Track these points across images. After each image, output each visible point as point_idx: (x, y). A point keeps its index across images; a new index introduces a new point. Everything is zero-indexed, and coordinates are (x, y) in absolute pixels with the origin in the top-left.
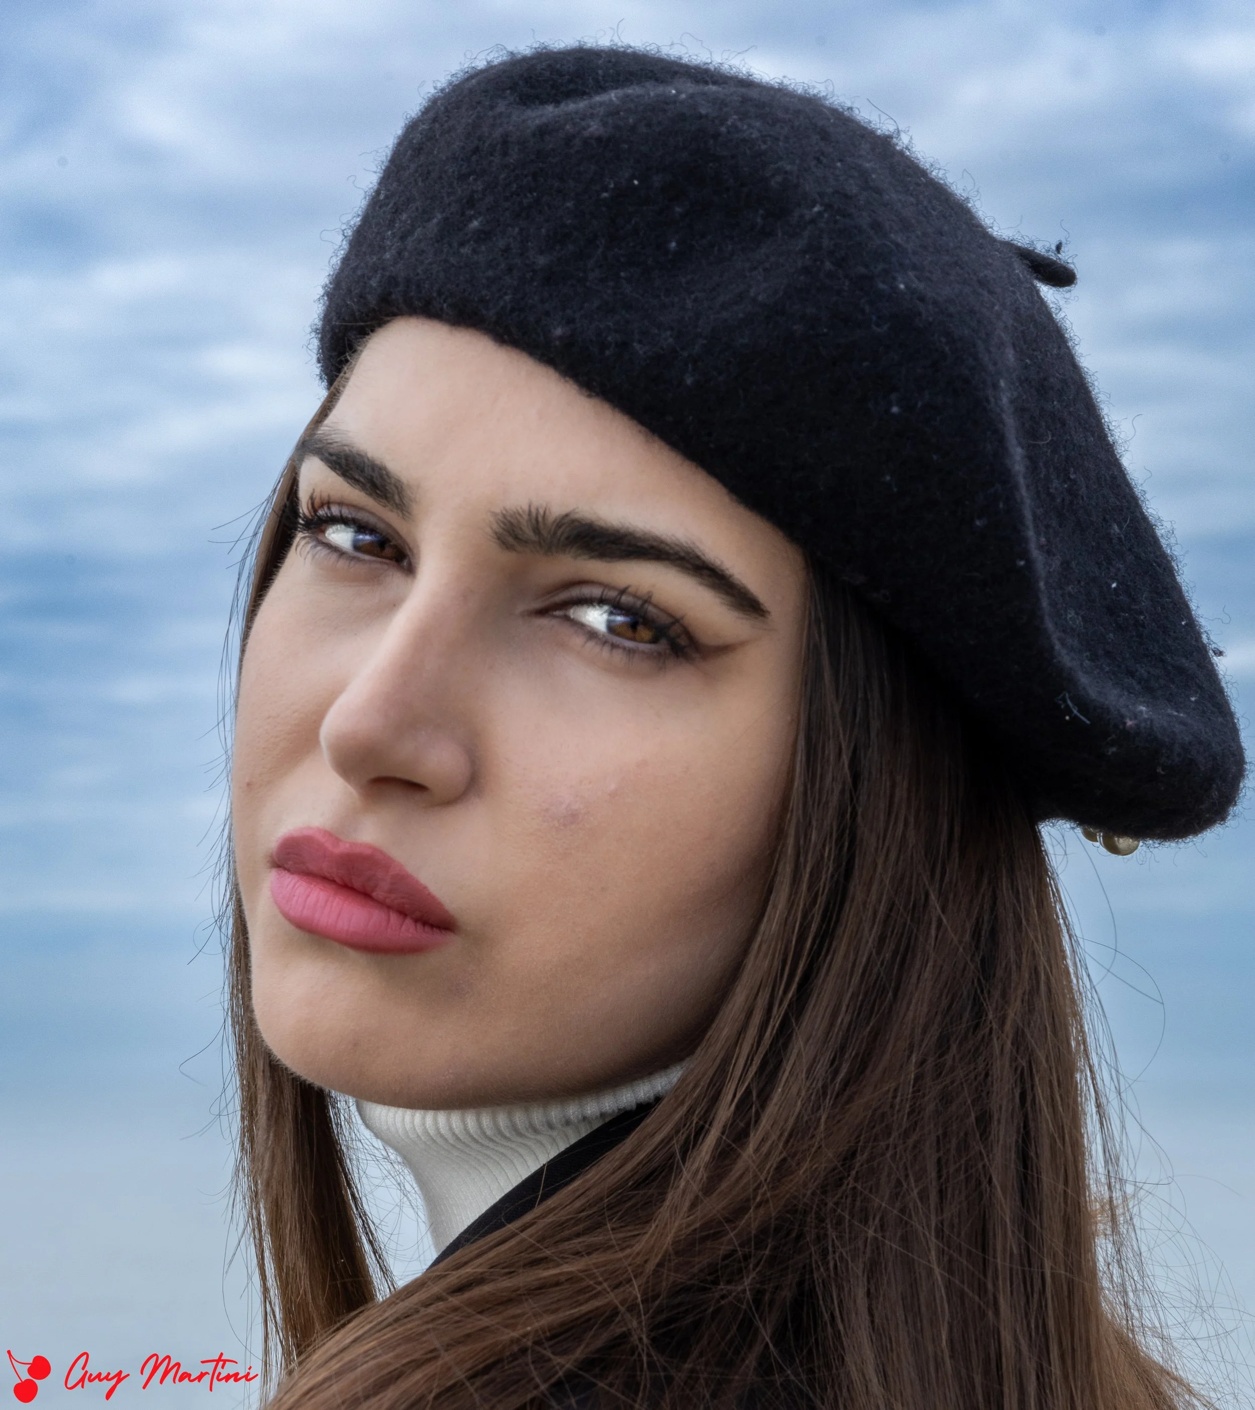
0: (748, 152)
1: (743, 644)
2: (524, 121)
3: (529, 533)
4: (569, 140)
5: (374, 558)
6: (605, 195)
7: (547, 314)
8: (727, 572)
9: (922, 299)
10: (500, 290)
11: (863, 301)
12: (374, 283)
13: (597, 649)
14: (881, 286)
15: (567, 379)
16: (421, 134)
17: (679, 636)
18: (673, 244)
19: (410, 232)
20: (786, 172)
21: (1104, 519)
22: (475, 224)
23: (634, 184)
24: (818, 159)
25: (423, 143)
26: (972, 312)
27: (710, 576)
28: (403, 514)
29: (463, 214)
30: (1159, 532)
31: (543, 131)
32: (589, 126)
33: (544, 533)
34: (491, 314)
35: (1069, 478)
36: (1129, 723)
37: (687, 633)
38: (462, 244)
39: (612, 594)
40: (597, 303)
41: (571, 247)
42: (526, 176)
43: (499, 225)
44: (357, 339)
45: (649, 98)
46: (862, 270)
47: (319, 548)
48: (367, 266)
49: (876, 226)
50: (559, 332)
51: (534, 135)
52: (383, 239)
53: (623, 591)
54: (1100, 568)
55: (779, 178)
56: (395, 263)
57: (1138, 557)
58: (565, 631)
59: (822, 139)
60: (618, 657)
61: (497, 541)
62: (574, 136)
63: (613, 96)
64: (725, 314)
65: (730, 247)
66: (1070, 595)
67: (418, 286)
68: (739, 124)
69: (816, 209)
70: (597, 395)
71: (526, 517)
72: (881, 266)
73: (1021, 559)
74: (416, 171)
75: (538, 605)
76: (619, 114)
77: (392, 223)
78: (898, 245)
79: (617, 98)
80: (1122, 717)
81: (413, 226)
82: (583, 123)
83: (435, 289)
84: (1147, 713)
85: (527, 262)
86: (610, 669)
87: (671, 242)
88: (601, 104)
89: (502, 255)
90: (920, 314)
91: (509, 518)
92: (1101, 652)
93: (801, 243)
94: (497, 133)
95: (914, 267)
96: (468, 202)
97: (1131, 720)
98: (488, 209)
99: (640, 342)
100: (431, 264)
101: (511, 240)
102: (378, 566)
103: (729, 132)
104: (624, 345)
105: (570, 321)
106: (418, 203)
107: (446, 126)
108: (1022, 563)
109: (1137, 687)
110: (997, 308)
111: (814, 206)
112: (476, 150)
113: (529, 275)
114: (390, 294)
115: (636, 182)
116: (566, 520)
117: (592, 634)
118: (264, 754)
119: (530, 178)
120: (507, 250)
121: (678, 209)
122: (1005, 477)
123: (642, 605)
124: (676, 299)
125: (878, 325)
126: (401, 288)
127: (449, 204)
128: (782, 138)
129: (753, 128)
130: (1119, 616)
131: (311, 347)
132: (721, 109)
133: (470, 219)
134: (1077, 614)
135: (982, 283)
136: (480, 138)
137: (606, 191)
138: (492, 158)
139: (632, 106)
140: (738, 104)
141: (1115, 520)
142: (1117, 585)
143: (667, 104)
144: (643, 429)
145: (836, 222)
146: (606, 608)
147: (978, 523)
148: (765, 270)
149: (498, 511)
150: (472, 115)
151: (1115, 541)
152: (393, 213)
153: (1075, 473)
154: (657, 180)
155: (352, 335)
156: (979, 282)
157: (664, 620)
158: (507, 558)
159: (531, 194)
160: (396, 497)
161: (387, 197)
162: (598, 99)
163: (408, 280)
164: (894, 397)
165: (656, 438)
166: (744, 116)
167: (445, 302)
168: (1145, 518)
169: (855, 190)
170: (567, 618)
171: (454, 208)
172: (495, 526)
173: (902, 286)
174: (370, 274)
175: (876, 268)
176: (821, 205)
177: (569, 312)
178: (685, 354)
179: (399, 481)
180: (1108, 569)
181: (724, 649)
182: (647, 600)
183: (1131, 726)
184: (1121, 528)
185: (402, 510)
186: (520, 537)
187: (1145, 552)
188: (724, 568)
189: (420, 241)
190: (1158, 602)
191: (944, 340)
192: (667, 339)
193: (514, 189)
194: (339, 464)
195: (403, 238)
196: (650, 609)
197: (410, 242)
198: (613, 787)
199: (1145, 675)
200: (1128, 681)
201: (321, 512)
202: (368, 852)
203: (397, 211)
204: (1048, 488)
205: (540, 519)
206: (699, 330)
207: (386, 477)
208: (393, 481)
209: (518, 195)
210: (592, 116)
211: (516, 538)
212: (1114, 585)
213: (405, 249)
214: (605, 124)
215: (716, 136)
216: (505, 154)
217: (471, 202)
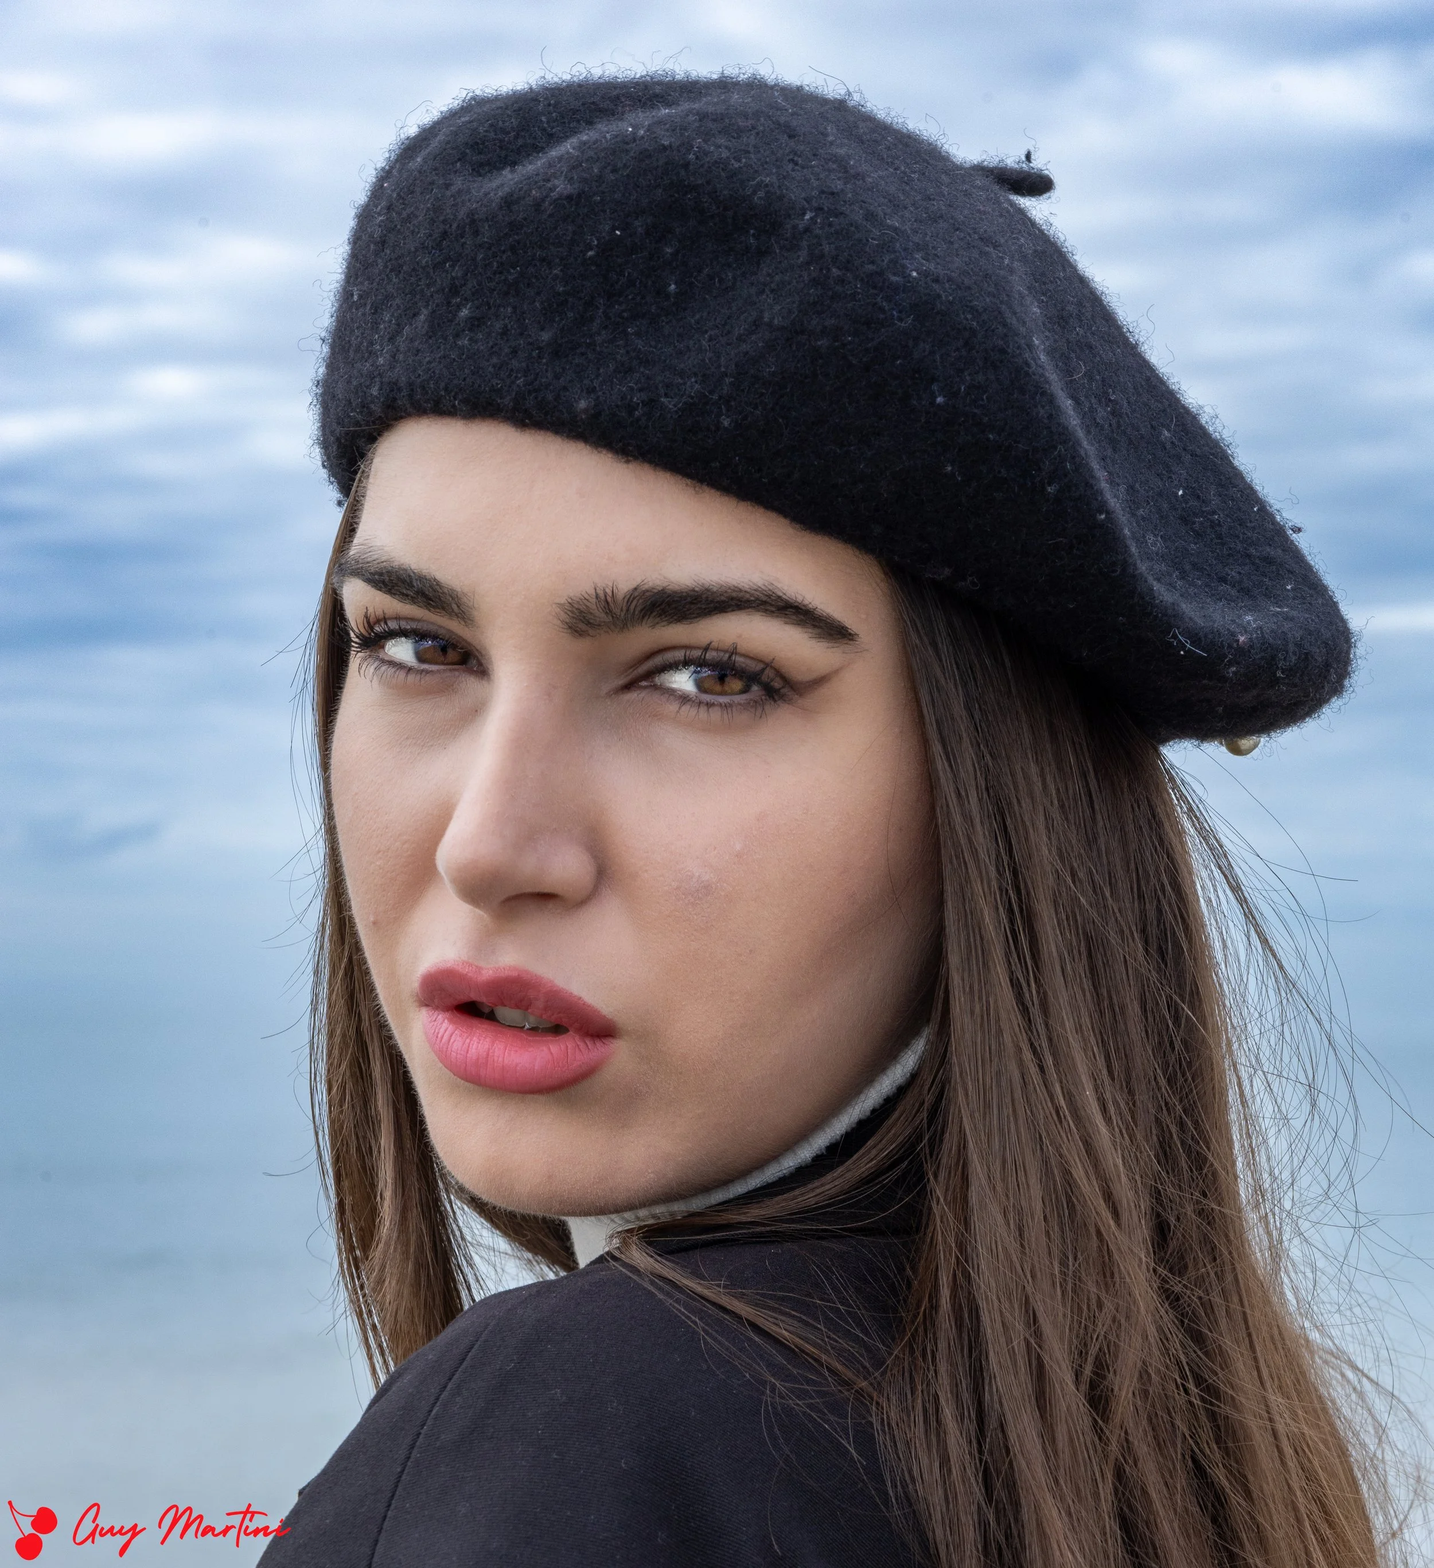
0: (723, 174)
1: (837, 672)
2: (486, 194)
3: (601, 616)
4: (538, 205)
5: (442, 667)
6: (590, 253)
7: (565, 388)
8: (810, 606)
9: (936, 280)
10: (510, 376)
11: (879, 299)
12: (375, 391)
13: (693, 712)
14: (894, 279)
15: (600, 449)
16: (380, 226)
17: (772, 680)
18: (673, 287)
19: (398, 332)
20: (767, 185)
21: (1152, 426)
22: (464, 312)
23: (617, 235)
24: (792, 160)
25: (385, 236)
26: (987, 276)
27: (794, 614)
28: (465, 622)
29: (449, 303)
30: (1203, 420)
31: (509, 202)
32: (555, 187)
33: (617, 611)
34: (507, 401)
35: (1110, 400)
36: (1242, 639)
37: (779, 674)
38: (457, 336)
39: (696, 653)
40: (612, 367)
41: (570, 314)
42: (504, 252)
43: (490, 308)
44: (366, 445)
45: (607, 142)
46: (871, 267)
47: (384, 668)
48: (361, 374)
49: (870, 216)
50: (583, 404)
51: (501, 208)
52: (371, 343)
53: (706, 649)
54: (1162, 479)
55: (761, 194)
56: (392, 368)
57: (1193, 455)
58: (653, 699)
59: (790, 137)
60: (716, 714)
61: (569, 631)
62: (543, 200)
63: (568, 147)
64: (744, 347)
65: (730, 274)
66: (1143, 519)
67: (423, 388)
68: (706, 146)
69: (807, 217)
70: (636, 458)
71: (594, 600)
72: (887, 259)
73: (1101, 513)
74: (386, 267)
75: (622, 681)
76: (581, 166)
77: (375, 324)
78: (895, 229)
79: (574, 148)
80: (1233, 634)
81: (398, 325)
82: (549, 185)
83: (441, 387)
84: (1255, 621)
85: (530, 340)
86: (708, 729)
87: (670, 285)
88: (560, 159)
89: (502, 338)
90: (939, 296)
91: (576, 606)
92: (1188, 567)
93: (803, 255)
94: (462, 213)
95: (918, 247)
96: (450, 290)
97: (1242, 635)
98: (473, 294)
99: (666, 395)
100: (429, 362)
101: (507, 321)
102: (448, 674)
103: (697, 158)
104: (651, 403)
105: (591, 390)
106: (398, 301)
107: (404, 214)
108: (1103, 516)
109: (1233, 592)
110: (1006, 262)
111: (804, 214)
112: (445, 234)
113: (535, 353)
114: (395, 399)
115: (618, 233)
116: (636, 594)
117: (684, 698)
118: (384, 891)
119: (509, 253)
120: (505, 332)
121: (669, 250)
122: (1065, 436)
123: (730, 657)
124: (691, 342)
125: (901, 320)
126: (404, 393)
127: (432, 296)
128: (751, 149)
129: (720, 147)
130: (1194, 523)
131: (313, 455)
132: (682, 135)
133: (459, 307)
134: (1155, 536)
135: (985, 240)
136: (444, 222)
137: (591, 249)
138: (463, 240)
139: (591, 153)
140: (697, 124)
141: (1163, 425)
142: (1183, 492)
143: (627, 143)
144: (689, 481)
145: (830, 225)
146: (692, 668)
147: (1049, 489)
148: (772, 291)
149: (563, 601)
150: (429, 199)
151: (1168, 446)
152: (373, 314)
153: (1114, 392)
154: (639, 225)
155: (361, 442)
156: (981, 239)
157: (754, 667)
158: (583, 645)
159: (514, 268)
160: (454, 606)
161: (360, 297)
162: (554, 153)
163: (411, 384)
164: (935, 387)
165: (705, 487)
166: (707, 136)
167: (455, 399)
168: (1187, 410)
169: (839, 185)
170: (656, 688)
171: (438, 298)
172: (563, 616)
173: (915, 274)
174: (368, 383)
175: (883, 261)
176: (811, 211)
177: (586, 382)
178: (715, 397)
179: (452, 590)
180: (1170, 477)
181: (820, 681)
182: (734, 651)
183: (1243, 641)
184: (1169, 431)
185: (463, 619)
186: (592, 621)
187: (1199, 447)
188: (806, 602)
189: (412, 340)
190: (1226, 495)
191: (969, 316)
192: (693, 387)
193: (494, 268)
194: (383, 582)
195: (392, 339)
196: (739, 660)
197: (401, 341)
198: (738, 847)
199: (1237, 577)
200: (1223, 587)
201: (377, 629)
202: (515, 974)
203: (376, 310)
204: (1095, 419)
205: (609, 599)
206: (723, 369)
207: (438, 588)
208: (446, 591)
209: (501, 273)
210: (554, 176)
211: (589, 623)
212: (1181, 493)
213: (398, 350)
214: (571, 180)
215: (686, 165)
216: (476, 233)
217: (454, 290)
